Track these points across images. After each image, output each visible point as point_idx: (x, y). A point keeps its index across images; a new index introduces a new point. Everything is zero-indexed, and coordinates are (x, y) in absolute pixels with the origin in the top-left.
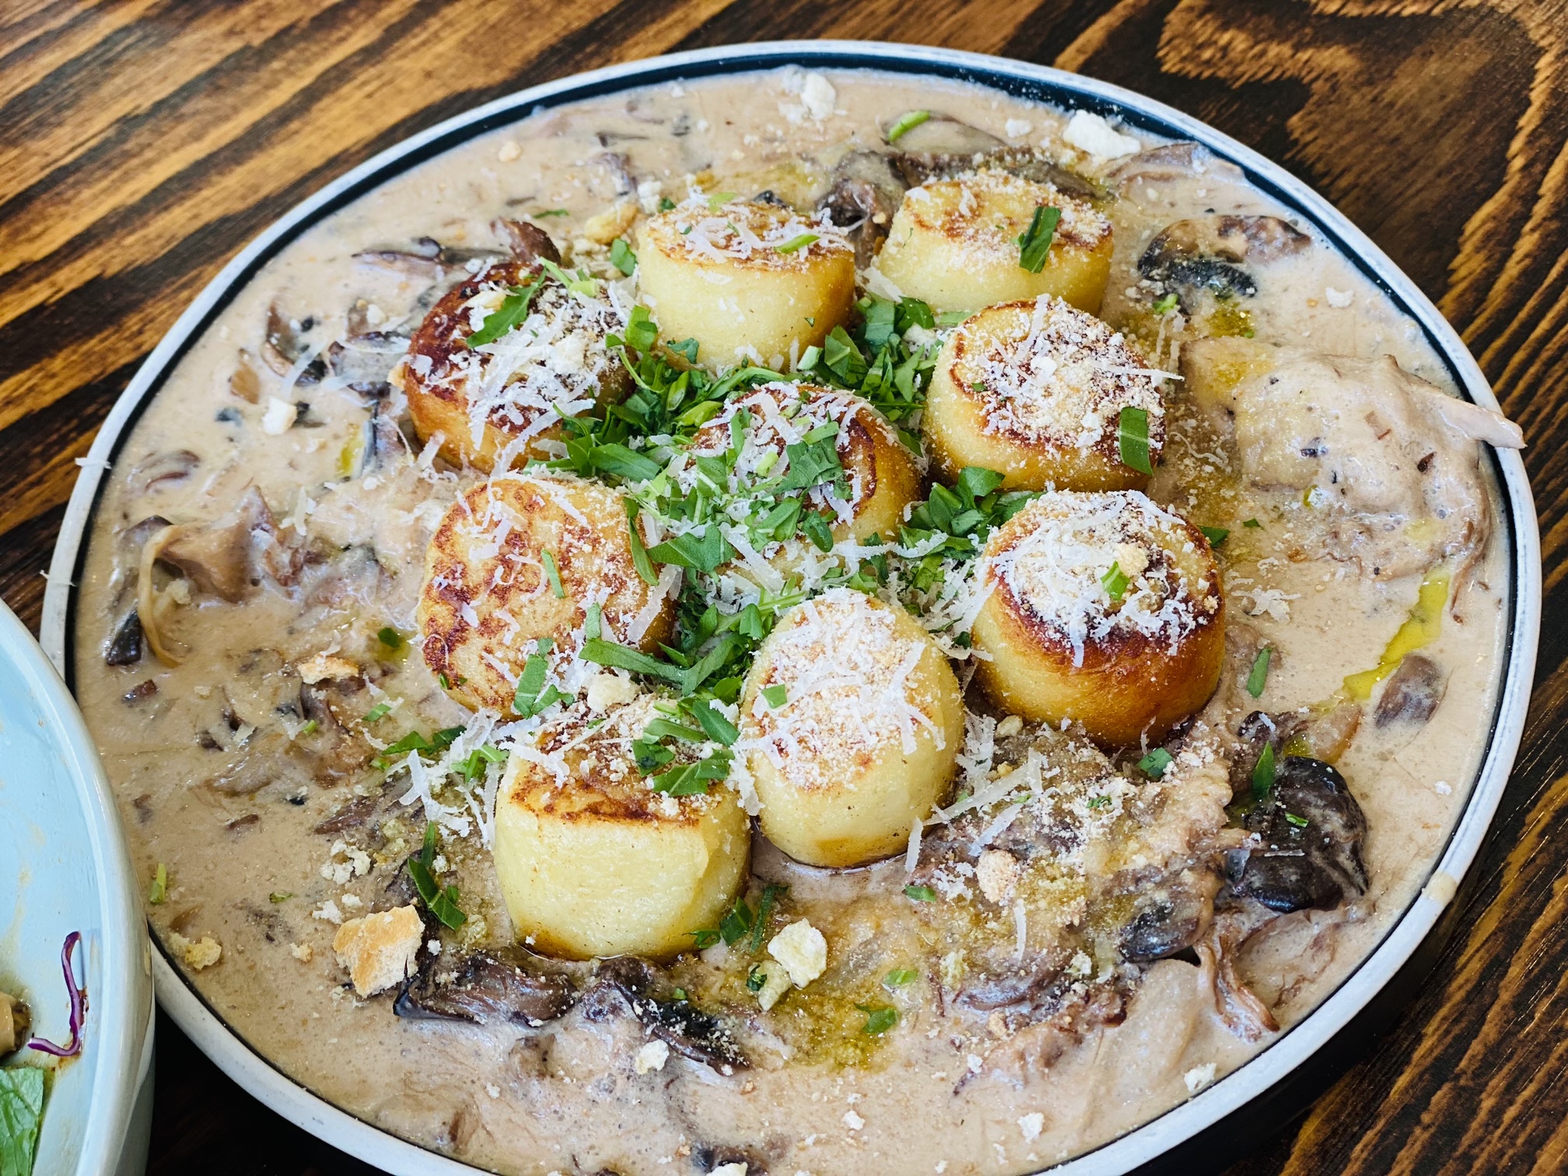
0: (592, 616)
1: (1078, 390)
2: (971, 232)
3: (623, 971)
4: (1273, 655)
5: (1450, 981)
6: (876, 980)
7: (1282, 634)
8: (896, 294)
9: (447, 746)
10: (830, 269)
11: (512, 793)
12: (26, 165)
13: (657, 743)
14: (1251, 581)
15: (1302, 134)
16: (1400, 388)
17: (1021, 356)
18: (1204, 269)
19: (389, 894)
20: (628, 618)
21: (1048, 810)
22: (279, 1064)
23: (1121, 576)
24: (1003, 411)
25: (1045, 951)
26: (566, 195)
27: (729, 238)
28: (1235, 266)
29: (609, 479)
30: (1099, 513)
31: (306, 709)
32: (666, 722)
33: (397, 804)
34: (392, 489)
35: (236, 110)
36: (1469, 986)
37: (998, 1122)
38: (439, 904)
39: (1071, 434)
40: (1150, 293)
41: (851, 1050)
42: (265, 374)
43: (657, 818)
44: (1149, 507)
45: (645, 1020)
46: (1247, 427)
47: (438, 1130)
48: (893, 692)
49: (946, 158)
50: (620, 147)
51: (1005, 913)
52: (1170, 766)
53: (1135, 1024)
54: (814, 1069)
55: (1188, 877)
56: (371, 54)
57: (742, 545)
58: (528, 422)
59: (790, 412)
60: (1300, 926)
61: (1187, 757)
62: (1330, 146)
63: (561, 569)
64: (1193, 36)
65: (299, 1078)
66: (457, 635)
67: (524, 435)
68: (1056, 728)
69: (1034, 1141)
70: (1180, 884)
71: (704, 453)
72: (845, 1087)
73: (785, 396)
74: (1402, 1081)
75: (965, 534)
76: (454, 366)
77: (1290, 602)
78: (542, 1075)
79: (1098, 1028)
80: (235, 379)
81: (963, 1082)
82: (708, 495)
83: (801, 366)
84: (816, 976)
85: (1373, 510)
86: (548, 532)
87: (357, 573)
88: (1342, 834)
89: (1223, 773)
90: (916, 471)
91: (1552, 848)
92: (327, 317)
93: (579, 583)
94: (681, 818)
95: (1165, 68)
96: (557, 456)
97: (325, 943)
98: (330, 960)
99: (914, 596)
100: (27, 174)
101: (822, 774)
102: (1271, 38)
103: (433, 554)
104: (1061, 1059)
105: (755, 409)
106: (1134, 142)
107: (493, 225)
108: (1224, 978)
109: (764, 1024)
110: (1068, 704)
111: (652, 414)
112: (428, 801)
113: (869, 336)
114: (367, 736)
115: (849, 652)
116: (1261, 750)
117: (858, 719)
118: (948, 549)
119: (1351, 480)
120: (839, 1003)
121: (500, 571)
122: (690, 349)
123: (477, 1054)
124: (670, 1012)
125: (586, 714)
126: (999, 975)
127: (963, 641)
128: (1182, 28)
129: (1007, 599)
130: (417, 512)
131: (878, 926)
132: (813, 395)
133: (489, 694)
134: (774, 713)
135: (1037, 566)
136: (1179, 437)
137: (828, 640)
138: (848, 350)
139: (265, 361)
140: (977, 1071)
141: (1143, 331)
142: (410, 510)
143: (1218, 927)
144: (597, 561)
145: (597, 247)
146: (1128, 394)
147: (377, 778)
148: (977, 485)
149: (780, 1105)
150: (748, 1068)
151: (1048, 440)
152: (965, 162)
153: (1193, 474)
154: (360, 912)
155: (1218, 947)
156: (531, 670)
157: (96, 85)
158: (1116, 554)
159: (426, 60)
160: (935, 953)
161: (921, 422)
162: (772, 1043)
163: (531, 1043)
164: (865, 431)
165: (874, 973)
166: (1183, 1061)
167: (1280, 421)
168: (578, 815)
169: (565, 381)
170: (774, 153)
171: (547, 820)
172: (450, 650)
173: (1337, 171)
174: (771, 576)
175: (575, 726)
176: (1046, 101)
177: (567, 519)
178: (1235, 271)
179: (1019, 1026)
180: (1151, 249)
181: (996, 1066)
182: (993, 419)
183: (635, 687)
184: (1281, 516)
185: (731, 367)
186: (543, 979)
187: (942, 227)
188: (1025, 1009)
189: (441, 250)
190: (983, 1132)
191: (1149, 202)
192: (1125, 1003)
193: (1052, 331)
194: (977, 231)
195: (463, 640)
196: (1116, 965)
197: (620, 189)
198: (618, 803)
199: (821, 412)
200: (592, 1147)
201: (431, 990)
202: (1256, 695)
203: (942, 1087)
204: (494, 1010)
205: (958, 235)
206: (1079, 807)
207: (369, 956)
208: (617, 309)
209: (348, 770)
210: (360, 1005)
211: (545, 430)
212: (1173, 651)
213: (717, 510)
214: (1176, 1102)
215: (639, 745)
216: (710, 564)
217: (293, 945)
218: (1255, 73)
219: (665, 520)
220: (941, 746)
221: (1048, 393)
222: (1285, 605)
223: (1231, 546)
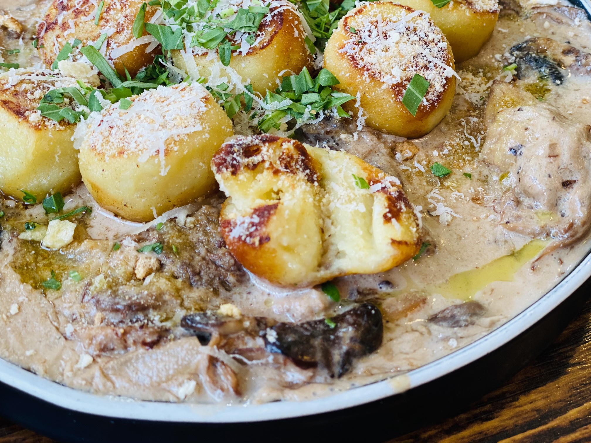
0: (102, 38)
1: (403, 56)
13: (60, 94)
14: (442, 199)
16: (579, 140)
18: (542, 62)
20: (115, 46)
24: (356, 46)
28: (559, 68)
32: (77, 90)
39: (383, 73)
40: (507, 60)
43: (24, 118)
46: (494, 128)
57: (188, 43)
63: (104, 12)
66: (52, 26)
75: (306, 105)
85: (528, 194)
118: (289, 109)
119: (524, 173)
133: (48, 57)
136: (463, 123)
146: (428, 72)
148: (323, 79)
151: (368, 70)
153: (456, 140)
164: (282, 20)
172: (46, 31)
178: (557, 70)
180: (523, 43)
182: (348, 47)
184: (487, 181)
191: (542, 27)
193: (412, 26)
195: (53, 29)
198: (18, 106)
215: (53, 91)
216: (170, 46)
221: (386, 50)
222: (450, 218)
223: (448, 180)
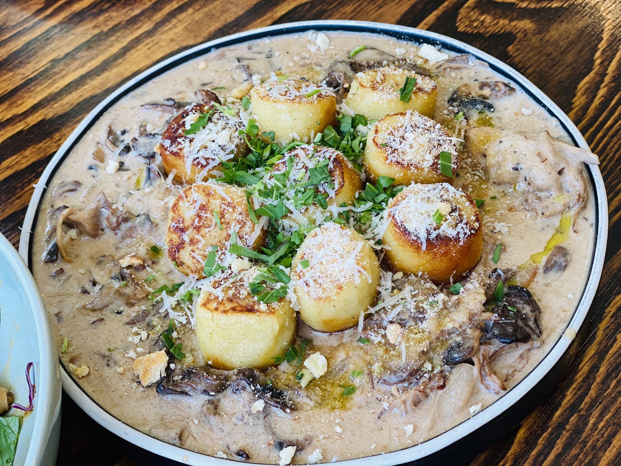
0: (233, 236)
1: (423, 146)
2: (381, 88)
3: (247, 373)
4: (503, 247)
5: (576, 374)
6: (347, 375)
7: (507, 240)
8: (352, 113)
9: (177, 290)
10: (326, 103)
11: (202, 303)
12: (16, 78)
13: (258, 283)
14: (493, 219)
15: (513, 53)
16: (551, 143)
17: (401, 133)
18: (473, 102)
19: (155, 347)
20: (247, 237)
21: (414, 307)
22: (112, 413)
23: (440, 215)
24: (394, 154)
25: (413, 361)
26: (224, 81)
27: (286, 92)
28: (486, 101)
29: (239, 185)
30: (431, 191)
31: (123, 277)
32: (262, 276)
33: (159, 313)
34: (156, 192)
35: (97, 55)
36: (584, 376)
37: (396, 429)
38: (174, 350)
39: (421, 162)
40: (453, 112)
41: (337, 402)
42: (107, 151)
43: (259, 311)
44: (451, 189)
45: (255, 392)
46: (491, 160)
47: (174, 437)
48: (351, 260)
49: (372, 63)
50: (245, 63)
51: (397, 348)
52: (462, 289)
53: (449, 389)
54: (323, 410)
55: (469, 331)
56: (150, 33)
57: (292, 208)
58: (208, 164)
59: (310, 156)
60: (514, 350)
61: (468, 285)
62: (524, 57)
63: (221, 218)
64: (470, 17)
65: (119, 418)
66: (180, 246)
67: (207, 169)
68: (416, 276)
69: (410, 436)
70: (466, 334)
71: (277, 173)
72: (336, 416)
73: (308, 150)
74: (558, 413)
75: (380, 203)
76: (179, 143)
77: (509, 227)
78: (215, 414)
79: (435, 391)
80: (95, 154)
81: (382, 414)
82: (278, 189)
83: (315, 141)
84: (323, 374)
85: (541, 190)
86: (215, 204)
87: (142, 224)
88: (530, 314)
89: (482, 291)
90: (360, 179)
91: (616, 322)
92: (131, 129)
93: (228, 223)
94: (268, 311)
95: (459, 30)
96: (219, 177)
97: (129, 366)
98: (132, 373)
99: (360, 227)
100: (16, 82)
101: (323, 293)
102: (500, 17)
103: (171, 214)
104: (420, 404)
105: (296, 156)
106: (446, 55)
107: (196, 93)
108: (484, 370)
109: (303, 393)
110: (421, 266)
111: (257, 161)
112: (170, 311)
113: (341, 129)
114: (146, 287)
115: (333, 246)
116: (498, 283)
117: (337, 271)
118: (373, 208)
119: (532, 179)
120: (333, 385)
121: (197, 220)
122: (272, 135)
123: (190, 407)
124: (265, 389)
125: (231, 274)
126: (395, 372)
127: (379, 242)
128: (465, 15)
129: (396, 225)
130: (165, 200)
131: (347, 354)
132: (319, 149)
133: (194, 268)
134: (304, 270)
135: (407, 211)
136: (464, 166)
137: (325, 242)
138: (333, 134)
139: (107, 146)
140: (387, 409)
141: (450, 126)
142: (163, 200)
143: (481, 350)
144: (235, 215)
145: (236, 100)
146: (443, 147)
147: (150, 303)
148: (384, 183)
149: (309, 424)
150: (296, 410)
151: (412, 165)
152: (380, 64)
153: (470, 180)
154: (144, 354)
155: (481, 358)
156: (209, 258)
157: (43, 48)
158: (438, 206)
159: (171, 34)
160: (370, 364)
161: (362, 161)
162: (306, 400)
163: (210, 402)
164: (339, 162)
165: (346, 373)
166: (468, 403)
167: (504, 157)
168: (228, 311)
169: (222, 148)
170: (306, 63)
171: (215, 313)
172: (178, 252)
173: (527, 66)
174: (303, 220)
175: (227, 278)
176: (412, 41)
177: (223, 199)
178: (486, 103)
179: (404, 391)
180: (453, 95)
181: (395, 407)
182: (390, 157)
183: (250, 263)
184: (505, 195)
185: (288, 142)
186: (215, 377)
187: (370, 86)
188: (406, 384)
189: (175, 103)
190: (390, 433)
191: (452, 78)
192: (445, 381)
193: (413, 123)
194: (383, 88)
195: (183, 248)
196: (441, 366)
197: (245, 79)
198: (243, 306)
199: (322, 156)
200: (235, 442)
201: (171, 382)
202: (496, 263)
203: (373, 415)
204: (196, 389)
205: (376, 89)
206: (425, 306)
207: (147, 370)
208: (243, 120)
209: (139, 300)
210: (143, 390)
211: (215, 166)
212: (461, 243)
213: (281, 194)
214: (466, 419)
215: (252, 285)
216: (279, 216)
217: (117, 367)
218: (494, 31)
219: (261, 199)
220: (370, 282)
221: (411, 147)
222: (507, 228)
223: (486, 207)
